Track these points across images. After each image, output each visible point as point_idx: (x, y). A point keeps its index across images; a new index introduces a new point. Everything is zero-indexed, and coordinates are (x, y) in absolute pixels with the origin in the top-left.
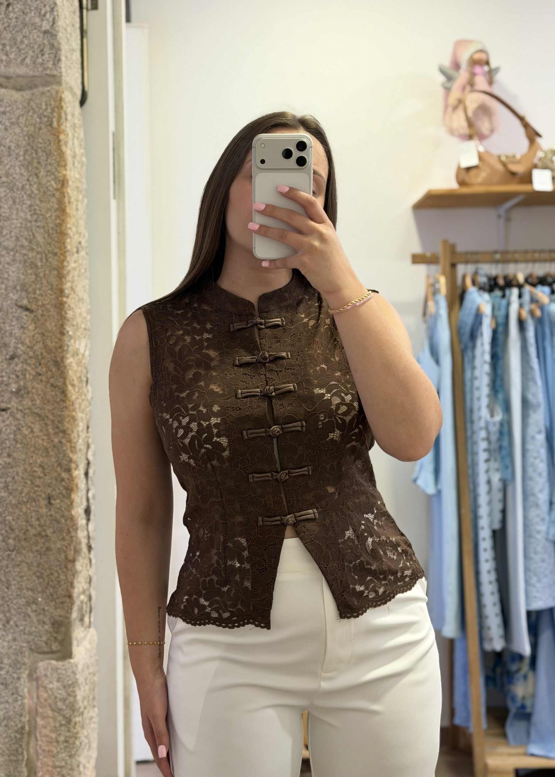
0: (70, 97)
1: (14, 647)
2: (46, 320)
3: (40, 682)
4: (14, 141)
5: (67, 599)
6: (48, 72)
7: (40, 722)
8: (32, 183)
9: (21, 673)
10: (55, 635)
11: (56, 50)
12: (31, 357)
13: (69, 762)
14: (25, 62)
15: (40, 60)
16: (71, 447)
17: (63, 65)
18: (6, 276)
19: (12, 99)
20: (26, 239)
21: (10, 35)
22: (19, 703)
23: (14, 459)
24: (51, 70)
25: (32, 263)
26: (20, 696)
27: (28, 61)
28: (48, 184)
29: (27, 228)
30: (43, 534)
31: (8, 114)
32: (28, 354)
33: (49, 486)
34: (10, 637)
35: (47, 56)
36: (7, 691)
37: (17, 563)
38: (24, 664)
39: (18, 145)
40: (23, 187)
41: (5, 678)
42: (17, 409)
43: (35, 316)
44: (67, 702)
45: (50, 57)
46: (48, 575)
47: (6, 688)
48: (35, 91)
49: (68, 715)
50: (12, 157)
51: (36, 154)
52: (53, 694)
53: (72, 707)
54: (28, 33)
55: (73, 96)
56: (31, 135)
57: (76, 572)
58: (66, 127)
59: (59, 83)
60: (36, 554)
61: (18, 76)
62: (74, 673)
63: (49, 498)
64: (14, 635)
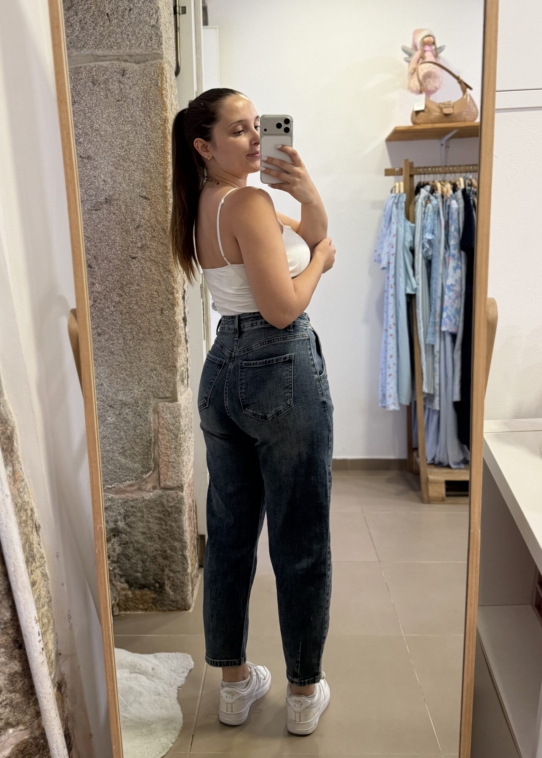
0: (168, 67)
1: (144, 395)
2: (157, 204)
3: (160, 415)
4: (136, 95)
5: (174, 368)
6: (155, 51)
7: (160, 437)
8: (147, 121)
9: (148, 409)
10: (167, 388)
11: (159, 36)
12: (149, 227)
13: (177, 459)
14: (141, 46)
15: (150, 44)
16: (174, 280)
17: (163, 47)
18: (133, 178)
19: (134, 69)
20: (144, 156)
21: (132, 29)
22: (148, 426)
23: (141, 287)
24: (156, 50)
25: (148, 170)
26: (149, 422)
27: (142, 44)
28: (157, 121)
29: (144, 149)
30: (159, 330)
31: (131, 79)
32: (147, 225)
33: (161, 303)
34: (142, 389)
35: (154, 41)
36: (141, 419)
37: (144, 347)
38: (150, 404)
39: (138, 98)
40: (141, 123)
41: (140, 412)
42: (142, 258)
43: (150, 202)
44: (176, 425)
45: (156, 42)
46: (162, 355)
47: (141, 418)
48: (147, 63)
49: (176, 433)
50: (134, 105)
51: (149, 103)
52: (167, 421)
53: (178, 429)
54: (142, 27)
55: (170, 67)
56: (146, 91)
57: (179, 353)
58: (166, 86)
59: (162, 58)
60: (155, 342)
61: (137, 55)
62: (179, 410)
63: (162, 310)
64: (144, 388)
